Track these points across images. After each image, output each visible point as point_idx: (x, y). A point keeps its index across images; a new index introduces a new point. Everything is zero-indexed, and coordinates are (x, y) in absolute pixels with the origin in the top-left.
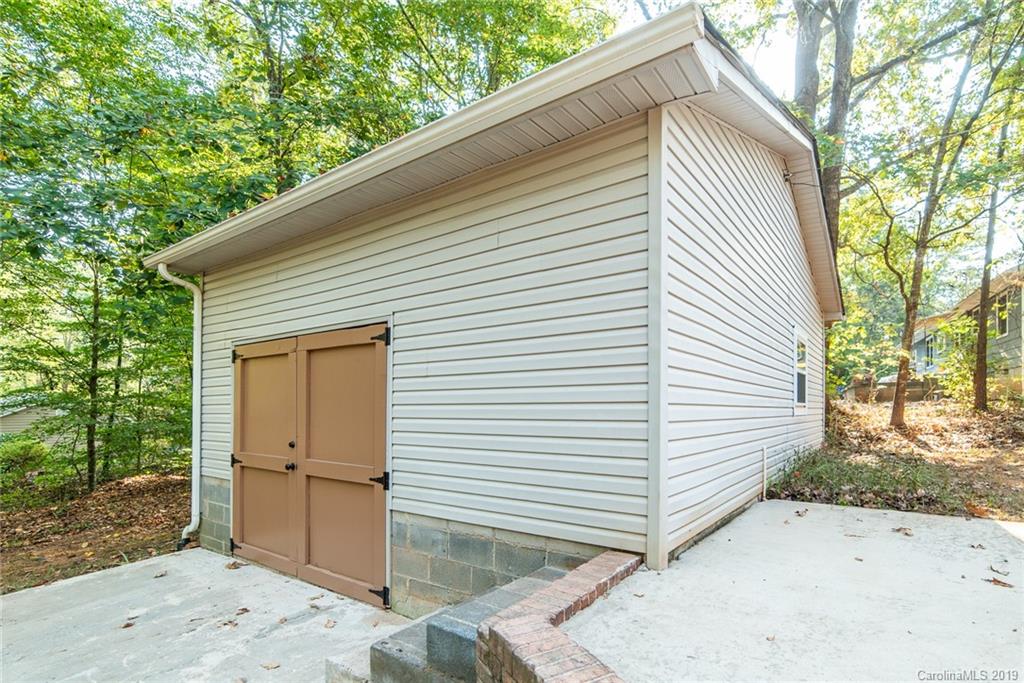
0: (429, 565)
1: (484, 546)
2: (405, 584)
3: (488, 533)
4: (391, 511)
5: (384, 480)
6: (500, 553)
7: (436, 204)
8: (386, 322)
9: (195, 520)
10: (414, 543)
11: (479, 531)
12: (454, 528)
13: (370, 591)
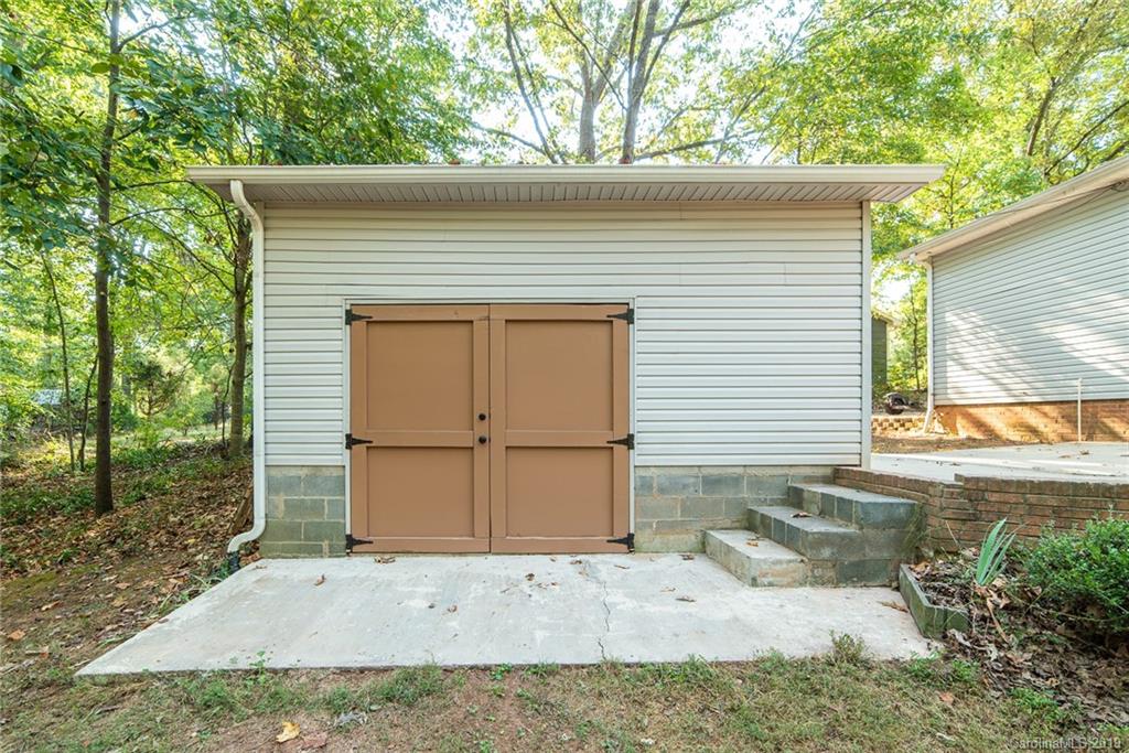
0: (679, 506)
1: (736, 481)
2: (651, 526)
3: (740, 471)
4: (635, 467)
5: (629, 442)
6: (750, 484)
7: (685, 215)
8: (628, 304)
9: (259, 524)
10: (662, 490)
11: (730, 470)
12: (705, 471)
13: (609, 541)
